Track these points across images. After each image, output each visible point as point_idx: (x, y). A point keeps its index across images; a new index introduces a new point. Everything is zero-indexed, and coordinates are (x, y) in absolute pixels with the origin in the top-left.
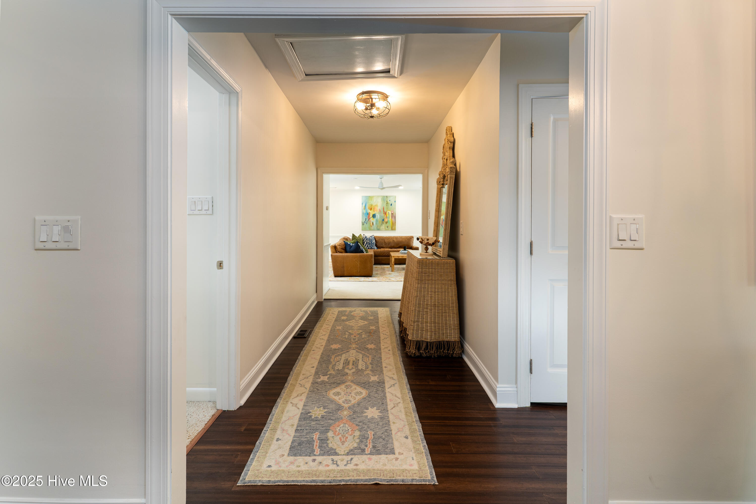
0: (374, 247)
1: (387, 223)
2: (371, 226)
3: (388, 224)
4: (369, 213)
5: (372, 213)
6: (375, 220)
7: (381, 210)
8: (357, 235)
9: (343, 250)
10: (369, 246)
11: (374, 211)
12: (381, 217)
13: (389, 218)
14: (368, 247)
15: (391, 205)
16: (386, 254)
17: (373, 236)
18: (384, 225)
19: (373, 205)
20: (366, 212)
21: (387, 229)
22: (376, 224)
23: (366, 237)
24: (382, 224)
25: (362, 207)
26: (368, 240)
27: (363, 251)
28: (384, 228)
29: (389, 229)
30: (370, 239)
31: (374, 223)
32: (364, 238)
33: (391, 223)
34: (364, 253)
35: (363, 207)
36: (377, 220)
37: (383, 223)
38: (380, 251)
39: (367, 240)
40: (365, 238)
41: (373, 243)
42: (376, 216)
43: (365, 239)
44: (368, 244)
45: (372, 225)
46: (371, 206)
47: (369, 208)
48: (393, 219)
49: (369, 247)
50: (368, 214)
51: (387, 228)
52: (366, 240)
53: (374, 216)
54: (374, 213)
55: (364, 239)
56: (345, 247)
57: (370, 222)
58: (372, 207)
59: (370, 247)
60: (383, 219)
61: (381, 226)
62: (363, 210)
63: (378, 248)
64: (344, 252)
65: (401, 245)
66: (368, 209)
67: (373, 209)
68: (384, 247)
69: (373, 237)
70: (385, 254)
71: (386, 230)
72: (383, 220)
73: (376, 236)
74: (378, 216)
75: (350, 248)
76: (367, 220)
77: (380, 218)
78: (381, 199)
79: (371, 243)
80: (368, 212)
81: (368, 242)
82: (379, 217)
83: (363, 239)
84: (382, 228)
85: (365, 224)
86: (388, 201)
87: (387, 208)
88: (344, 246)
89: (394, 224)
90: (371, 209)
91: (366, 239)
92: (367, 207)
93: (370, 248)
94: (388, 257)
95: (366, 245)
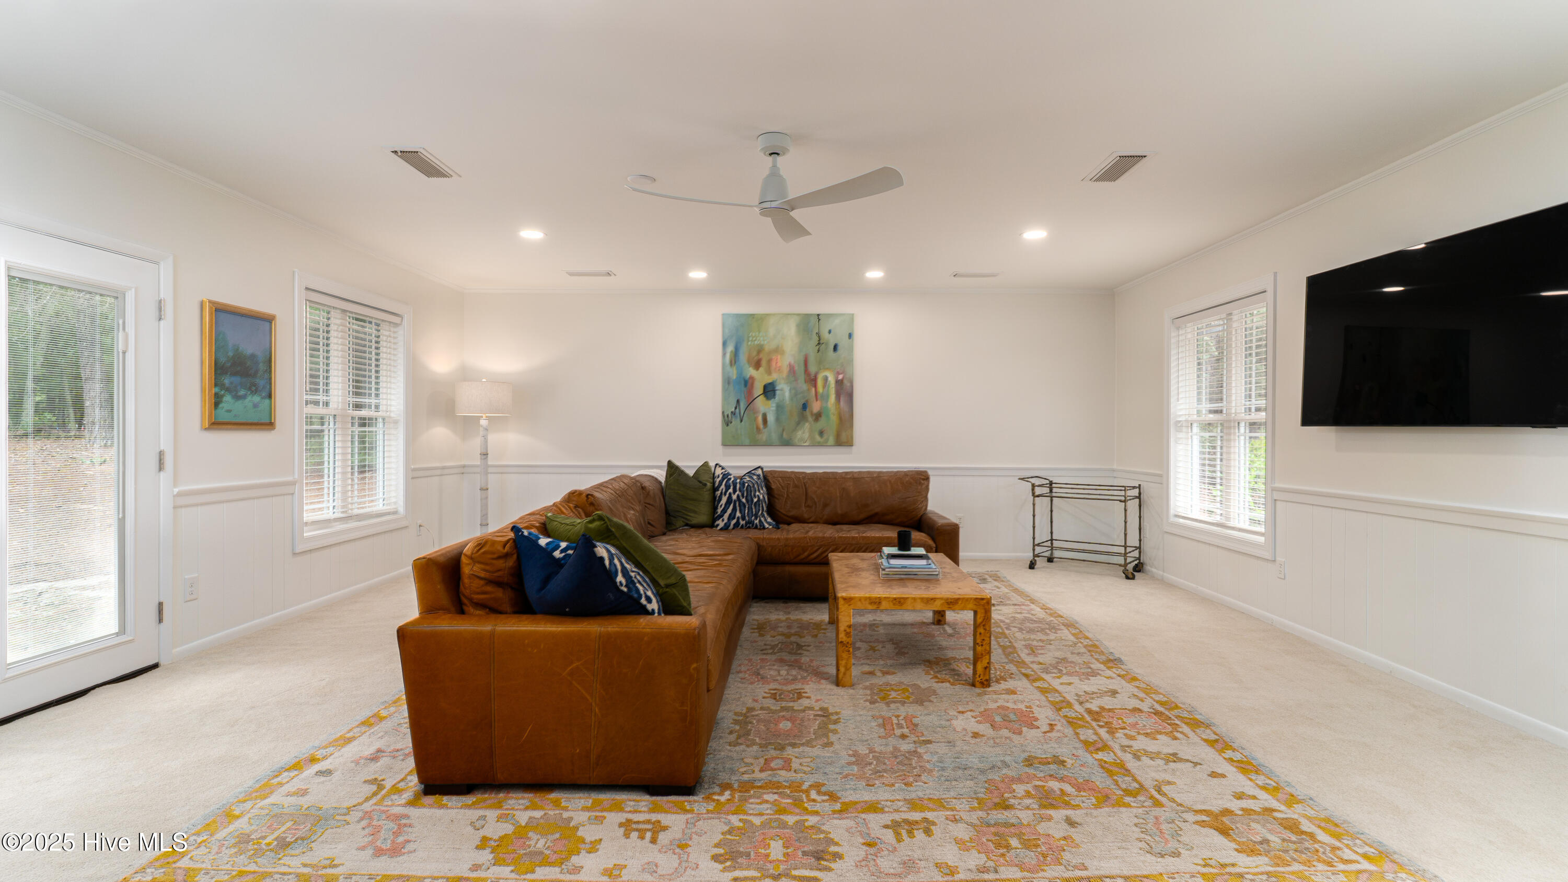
0: (760, 521)
1: (818, 416)
2: (758, 428)
3: (822, 423)
4: (752, 378)
5: (761, 378)
6: (774, 405)
7: (796, 368)
8: (689, 466)
9: (499, 593)
10: (738, 514)
11: (769, 372)
12: (796, 395)
13: (826, 397)
14: (734, 521)
15: (835, 348)
16: (809, 555)
17: (759, 472)
18: (807, 425)
19: (767, 348)
20: (740, 374)
21: (819, 441)
22: (778, 419)
23: (729, 474)
24: (798, 423)
25: (724, 354)
26: (735, 491)
27: (637, 601)
28: (806, 435)
29: (827, 440)
30: (743, 484)
31: (771, 418)
32: (718, 480)
33: (834, 419)
34: (644, 611)
35: (728, 356)
36: (780, 408)
37: (802, 418)
38: (787, 539)
39: (731, 490)
40: (723, 479)
41: (755, 500)
42: (778, 392)
43: (723, 487)
44: (734, 510)
45: (761, 426)
46: (759, 352)
47: (749, 361)
48: (842, 403)
49: (738, 523)
50: (748, 383)
51: (818, 438)
52: (728, 487)
53: (769, 391)
54: (768, 380)
55: (716, 485)
56: (518, 573)
57: (755, 412)
58: (761, 356)
59: (743, 519)
60: (803, 401)
61: (795, 430)
62: (728, 368)
63: (780, 520)
64: (509, 609)
65: (877, 510)
66: (747, 365)
67: (764, 363)
68: (806, 516)
69: (759, 476)
70: (806, 554)
71: (815, 444)
72: (805, 406)
73: (773, 473)
74: (784, 391)
75: (546, 581)
76: (743, 405)
77: (791, 399)
78: (798, 326)
79: (747, 500)
80: (748, 376)
81: (734, 497)
82: (787, 394)
83: (714, 483)
84: (799, 436)
85: (736, 422)
86: (825, 334)
87: (821, 363)
88: (511, 562)
89: (846, 421)
90: (757, 365)
91: (726, 485)
92: (743, 358)
93: (742, 522)
94: (822, 569)
95: (724, 511)
